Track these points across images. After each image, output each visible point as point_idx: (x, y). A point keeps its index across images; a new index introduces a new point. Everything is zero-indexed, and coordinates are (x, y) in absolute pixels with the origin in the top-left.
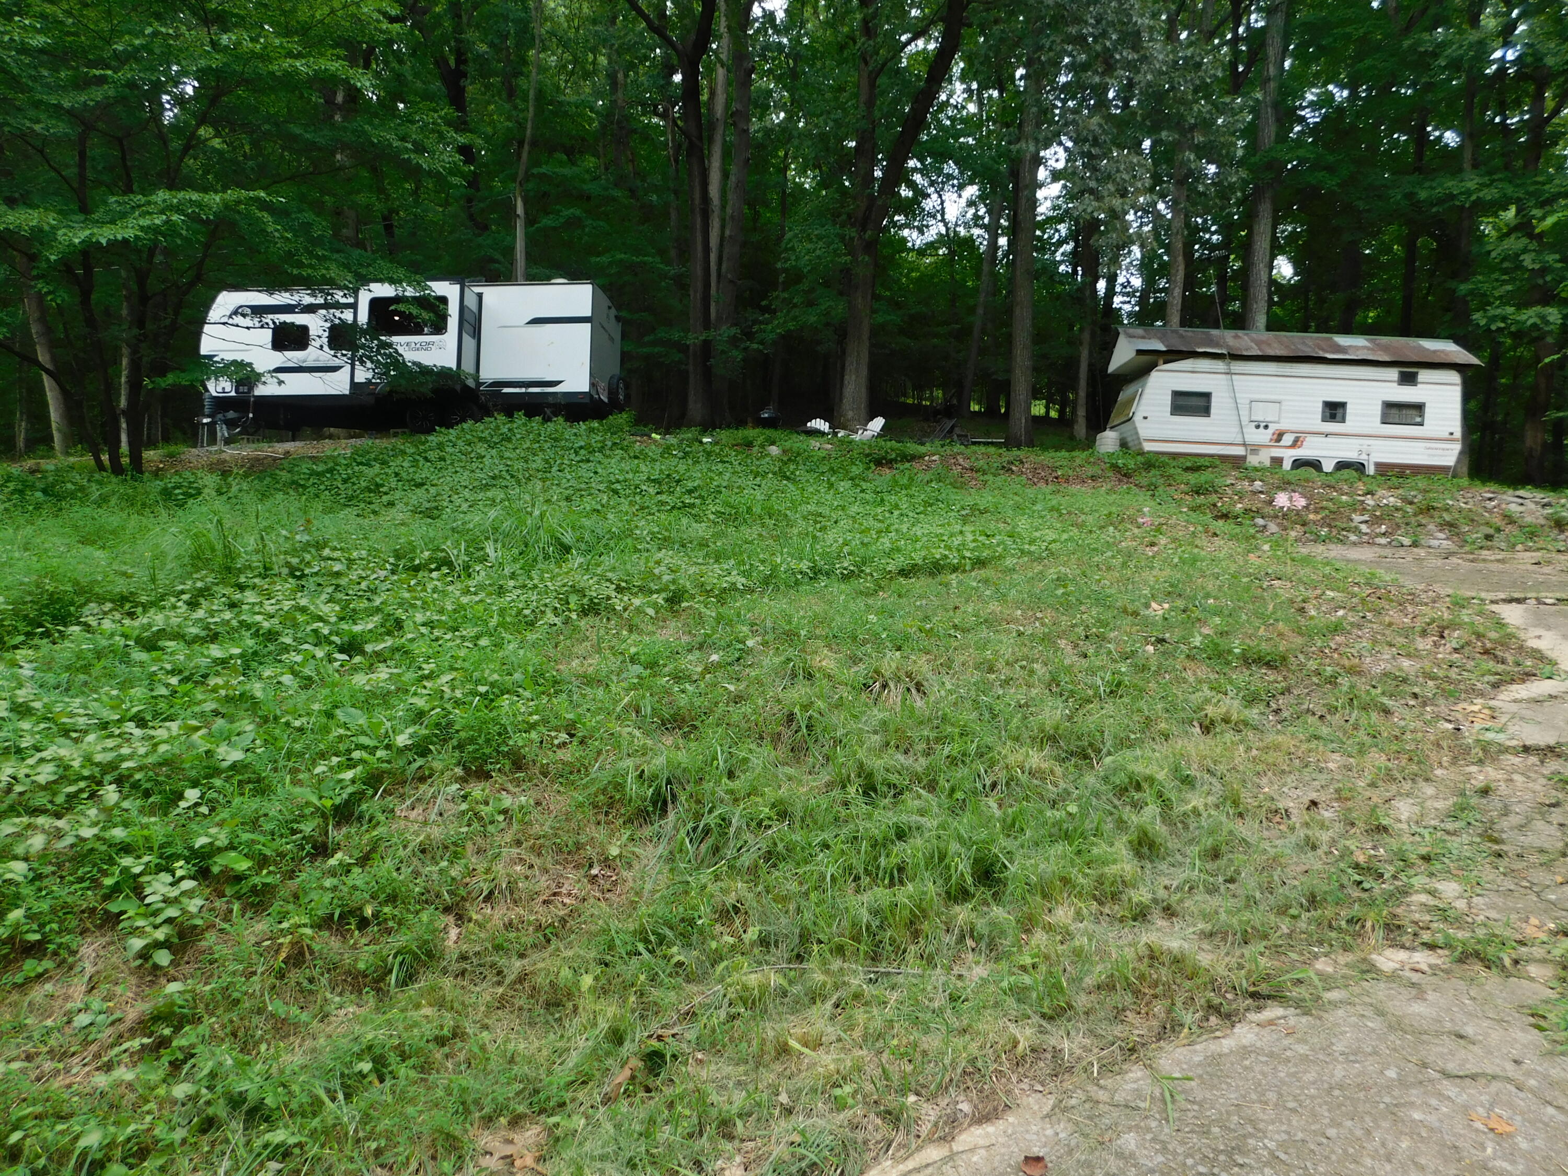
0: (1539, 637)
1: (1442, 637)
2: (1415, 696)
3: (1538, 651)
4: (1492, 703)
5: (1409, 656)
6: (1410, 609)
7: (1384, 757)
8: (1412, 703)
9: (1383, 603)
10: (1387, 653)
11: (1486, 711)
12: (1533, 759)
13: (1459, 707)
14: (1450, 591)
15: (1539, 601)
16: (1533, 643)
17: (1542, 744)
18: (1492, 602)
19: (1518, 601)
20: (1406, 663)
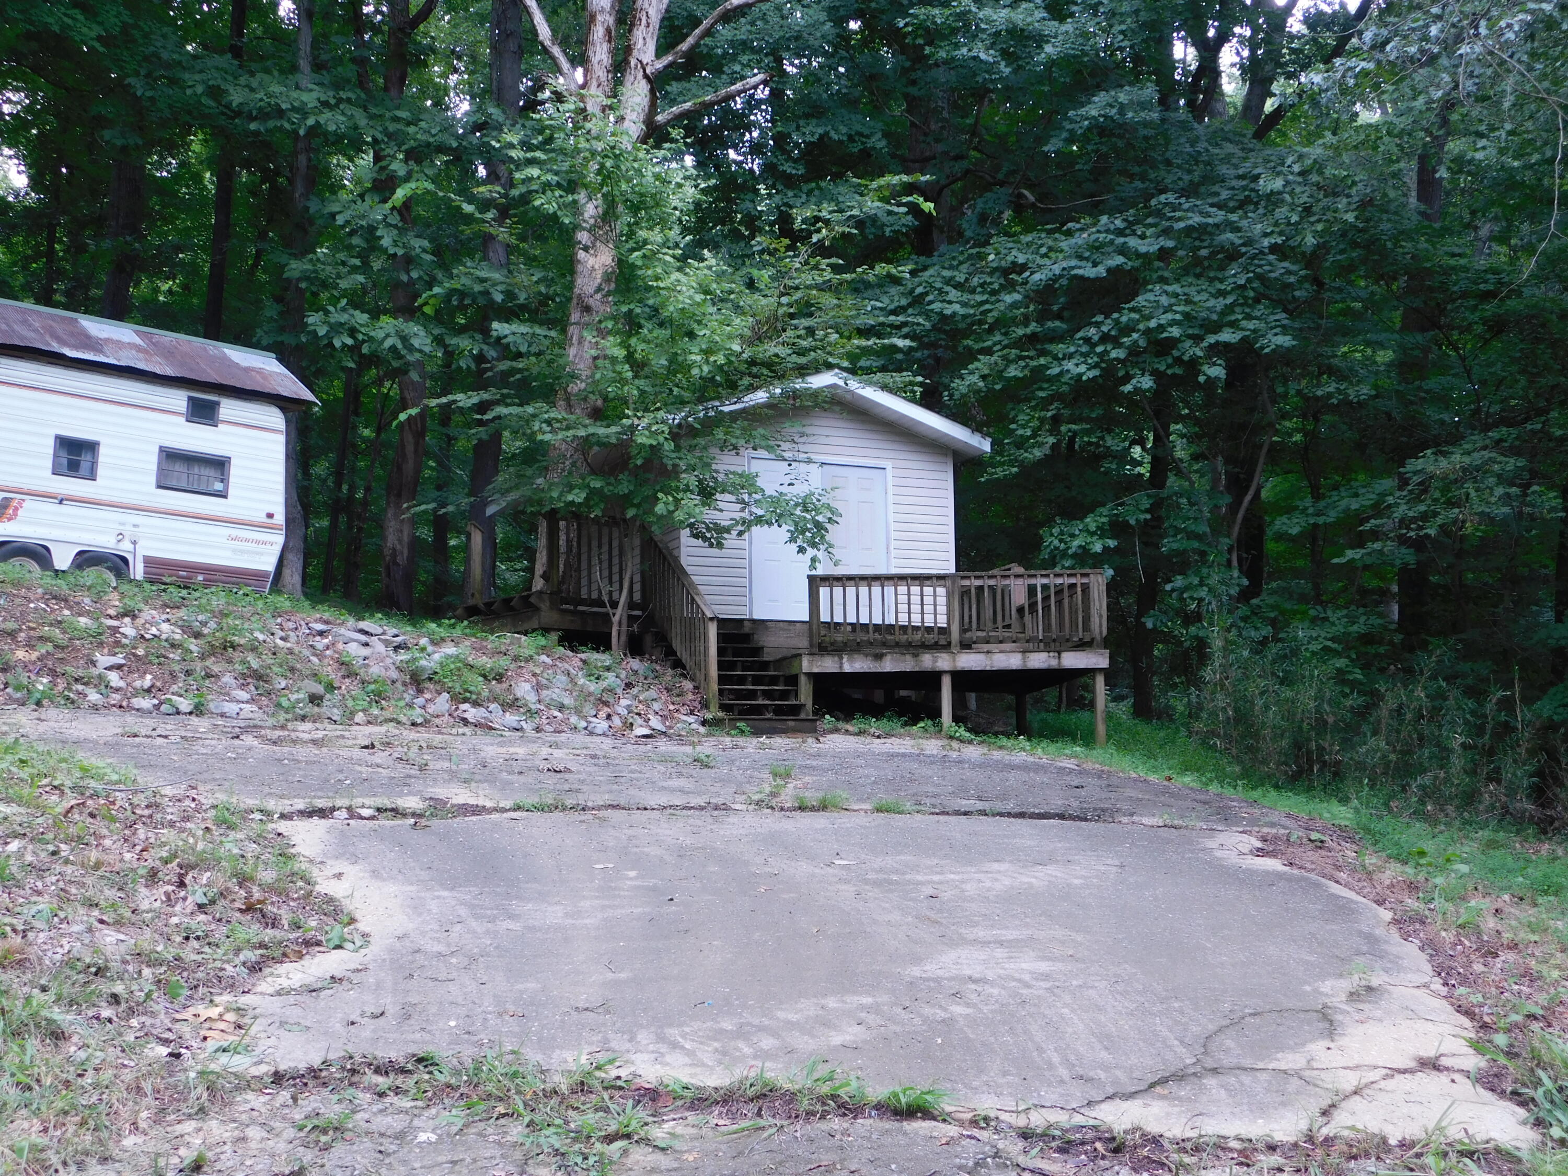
0: (339, 876)
1: (182, 884)
2: (115, 999)
3: (330, 900)
4: (244, 1000)
5: (118, 924)
6: (142, 833)
7: (37, 1125)
8: (106, 1013)
9: (100, 826)
10: (81, 918)
11: (231, 1017)
12: (285, 1096)
13: (188, 1014)
14: (221, 797)
15: (352, 813)
16: (325, 886)
17: (302, 1066)
18: (283, 816)
19: (322, 813)
20: (109, 938)
